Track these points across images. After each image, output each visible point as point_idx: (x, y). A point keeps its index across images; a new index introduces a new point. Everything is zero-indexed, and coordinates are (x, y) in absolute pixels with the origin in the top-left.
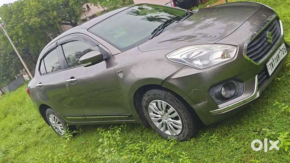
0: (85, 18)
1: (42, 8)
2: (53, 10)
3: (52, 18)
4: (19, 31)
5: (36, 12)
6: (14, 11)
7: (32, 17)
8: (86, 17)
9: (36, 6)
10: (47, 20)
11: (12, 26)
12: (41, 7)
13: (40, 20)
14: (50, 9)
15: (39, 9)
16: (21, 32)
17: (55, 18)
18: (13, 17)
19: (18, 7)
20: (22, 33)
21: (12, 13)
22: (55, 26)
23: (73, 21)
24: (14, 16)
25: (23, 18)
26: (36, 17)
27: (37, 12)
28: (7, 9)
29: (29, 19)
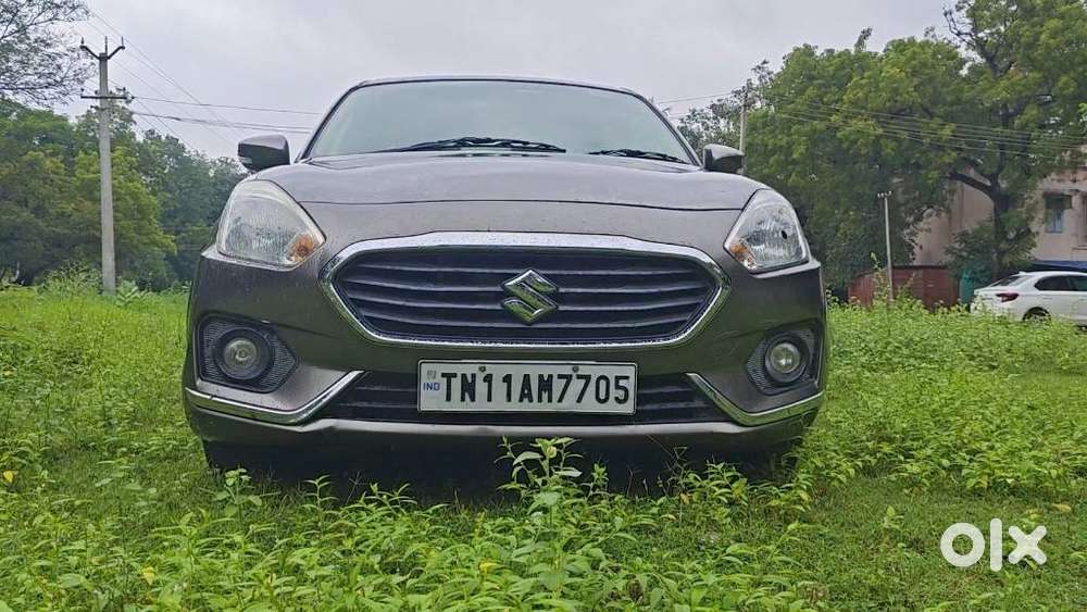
0: (1066, 193)
1: (910, 95)
2: (949, 118)
3: (926, 141)
4: (800, 144)
5: (884, 104)
6: (822, 77)
7: (860, 114)
8: (1071, 190)
9: (895, 81)
10: (905, 145)
11: (789, 120)
12: (908, 93)
13: (880, 131)
14: (940, 110)
15: (898, 98)
16: (802, 149)
17: (938, 147)
18: (808, 92)
19: (842, 66)
20: (804, 151)
21: (811, 78)
22: (923, 172)
23: (1004, 185)
24: (810, 91)
25: (832, 107)
26: (874, 116)
27: (888, 104)
28: (805, 62)
29: (846, 117)
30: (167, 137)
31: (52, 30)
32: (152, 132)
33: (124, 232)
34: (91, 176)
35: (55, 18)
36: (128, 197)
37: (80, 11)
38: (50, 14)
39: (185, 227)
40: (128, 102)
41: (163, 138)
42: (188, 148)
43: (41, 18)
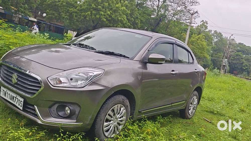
30: (219, 33)
31: (190, 8)
32: (216, 31)
33: (197, 53)
34: (194, 40)
35: (193, 5)
36: (200, 45)
37: (197, 4)
38: (191, 4)
39: (218, 54)
40: (207, 24)
41: (218, 33)
42: (223, 36)
43: (189, 5)
